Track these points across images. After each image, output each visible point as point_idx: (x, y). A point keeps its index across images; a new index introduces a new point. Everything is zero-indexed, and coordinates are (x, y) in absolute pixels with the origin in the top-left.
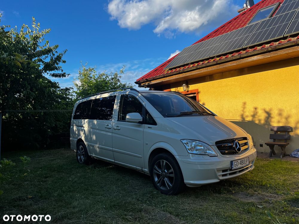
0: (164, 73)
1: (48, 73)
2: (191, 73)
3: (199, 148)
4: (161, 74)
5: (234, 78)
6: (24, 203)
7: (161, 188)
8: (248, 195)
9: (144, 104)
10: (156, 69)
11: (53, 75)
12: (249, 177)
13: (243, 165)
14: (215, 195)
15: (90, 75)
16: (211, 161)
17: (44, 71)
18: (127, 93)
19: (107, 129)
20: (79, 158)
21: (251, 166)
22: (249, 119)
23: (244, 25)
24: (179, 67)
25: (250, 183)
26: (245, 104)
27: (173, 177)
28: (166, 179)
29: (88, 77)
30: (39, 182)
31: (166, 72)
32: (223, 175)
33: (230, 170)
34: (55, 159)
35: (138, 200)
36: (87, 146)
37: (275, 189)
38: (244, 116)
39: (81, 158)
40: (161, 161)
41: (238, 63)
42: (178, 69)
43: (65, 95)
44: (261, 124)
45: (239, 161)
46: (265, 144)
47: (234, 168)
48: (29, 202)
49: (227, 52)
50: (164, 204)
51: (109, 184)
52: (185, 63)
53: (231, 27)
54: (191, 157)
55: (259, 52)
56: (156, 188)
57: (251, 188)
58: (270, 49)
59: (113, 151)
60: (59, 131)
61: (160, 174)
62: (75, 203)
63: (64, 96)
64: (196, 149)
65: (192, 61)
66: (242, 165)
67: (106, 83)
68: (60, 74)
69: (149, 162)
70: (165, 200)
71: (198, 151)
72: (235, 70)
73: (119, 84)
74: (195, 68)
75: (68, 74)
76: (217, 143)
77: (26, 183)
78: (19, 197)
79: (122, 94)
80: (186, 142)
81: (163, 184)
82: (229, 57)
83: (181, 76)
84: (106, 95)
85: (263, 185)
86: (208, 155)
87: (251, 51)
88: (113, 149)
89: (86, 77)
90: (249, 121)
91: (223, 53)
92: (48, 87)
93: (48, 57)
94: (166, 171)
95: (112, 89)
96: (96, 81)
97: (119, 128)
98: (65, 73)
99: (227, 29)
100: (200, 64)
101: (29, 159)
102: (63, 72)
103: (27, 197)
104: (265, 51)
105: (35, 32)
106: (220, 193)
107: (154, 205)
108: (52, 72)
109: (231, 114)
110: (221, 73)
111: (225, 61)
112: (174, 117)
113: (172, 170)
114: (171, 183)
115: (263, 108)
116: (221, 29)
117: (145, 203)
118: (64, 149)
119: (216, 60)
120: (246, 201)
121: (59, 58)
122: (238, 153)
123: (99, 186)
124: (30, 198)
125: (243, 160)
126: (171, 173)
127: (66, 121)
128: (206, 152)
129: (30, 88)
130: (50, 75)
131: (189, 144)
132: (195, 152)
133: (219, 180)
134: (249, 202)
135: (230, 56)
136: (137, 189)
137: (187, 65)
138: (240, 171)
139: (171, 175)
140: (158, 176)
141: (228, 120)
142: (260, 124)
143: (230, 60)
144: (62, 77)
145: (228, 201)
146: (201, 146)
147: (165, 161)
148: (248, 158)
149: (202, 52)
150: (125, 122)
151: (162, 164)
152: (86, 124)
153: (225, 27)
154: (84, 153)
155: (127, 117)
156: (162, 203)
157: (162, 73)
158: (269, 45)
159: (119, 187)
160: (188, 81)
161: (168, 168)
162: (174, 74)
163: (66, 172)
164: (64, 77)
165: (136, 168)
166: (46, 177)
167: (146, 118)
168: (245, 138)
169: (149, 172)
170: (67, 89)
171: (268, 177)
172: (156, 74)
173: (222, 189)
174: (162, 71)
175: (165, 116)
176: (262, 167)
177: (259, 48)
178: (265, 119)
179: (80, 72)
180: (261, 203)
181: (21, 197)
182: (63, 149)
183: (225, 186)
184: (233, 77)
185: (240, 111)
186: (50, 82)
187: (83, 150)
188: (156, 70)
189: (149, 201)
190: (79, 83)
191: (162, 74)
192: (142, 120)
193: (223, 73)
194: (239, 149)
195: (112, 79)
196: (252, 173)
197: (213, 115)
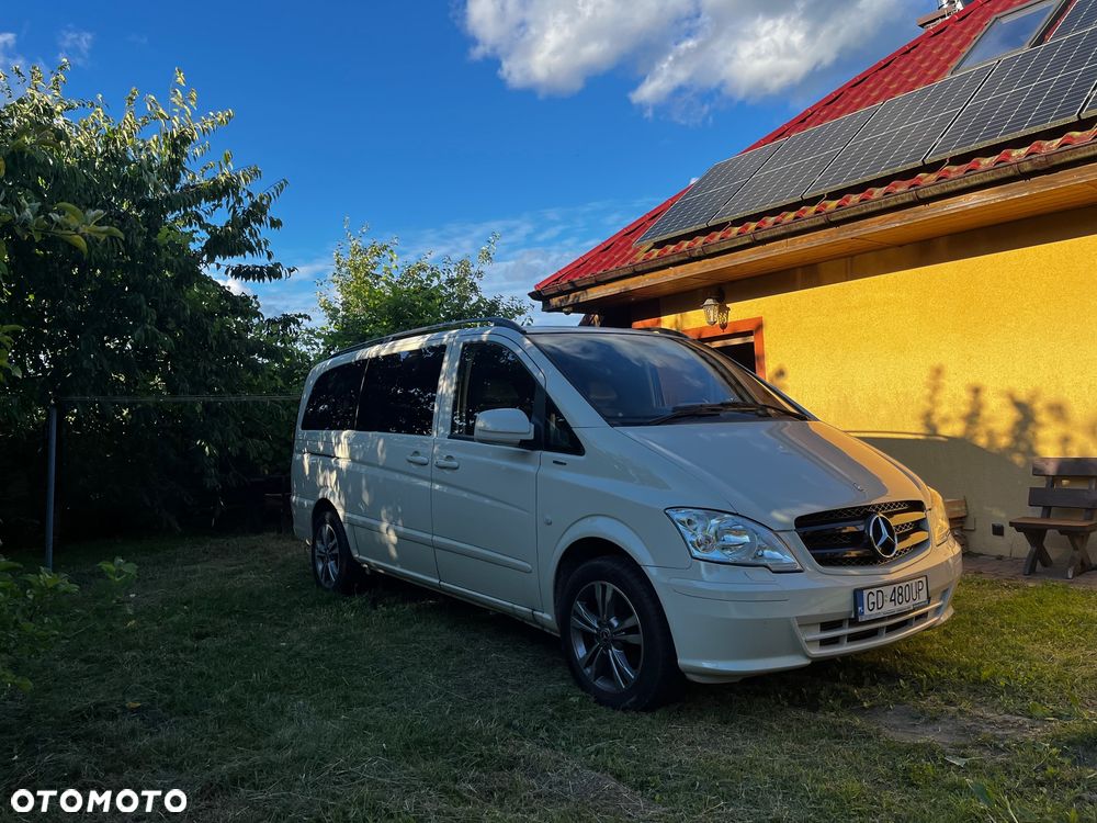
0: (636, 259)
1: (219, 266)
2: (733, 258)
3: (732, 538)
4: (624, 262)
5: (896, 277)
6: (111, 725)
7: (599, 683)
8: (919, 718)
9: (539, 376)
10: (607, 245)
11: (238, 273)
12: (933, 650)
13: (905, 605)
14: (793, 713)
15: (373, 268)
16: (779, 589)
17: (205, 258)
18: (484, 338)
19: (414, 466)
20: (320, 567)
21: (938, 608)
22: (954, 429)
23: (935, 76)
24: (690, 236)
25: (933, 670)
26: (938, 372)
27: (638, 646)
28: (614, 652)
29: (367, 274)
30: (174, 651)
31: (641, 256)
32: (824, 643)
33: (851, 621)
34: (241, 572)
35: (509, 725)
36: (346, 526)
37: (1024, 695)
38: (936, 419)
39: (326, 569)
40: (598, 585)
41: (909, 220)
42: (687, 243)
43: (282, 342)
44: (999, 449)
45: (888, 591)
46: (1011, 524)
47: (867, 614)
48: (127, 724)
49: (867, 179)
50: (600, 742)
51: (414, 665)
52: (711, 223)
53: (890, 83)
54: (703, 571)
55: (988, 179)
56: (581, 682)
57: (938, 690)
58: (1027, 167)
59: (434, 546)
60: (261, 469)
61: (593, 634)
62: (286, 733)
63: (279, 344)
64: (721, 543)
65: (738, 215)
66: (898, 606)
67: (431, 298)
68: (262, 268)
69: (556, 587)
70: (607, 729)
71: (729, 552)
72: (900, 246)
73: (475, 299)
74: (747, 241)
75: (289, 270)
76: (801, 522)
77: (129, 655)
78: (97, 705)
79: (468, 340)
80: (684, 518)
81: (605, 669)
82: (875, 196)
83: (696, 268)
84: (413, 344)
85: (983, 678)
86: (766, 566)
87: (956, 176)
88: (435, 538)
89: (360, 278)
90: (952, 440)
91: (853, 183)
92: (220, 316)
93: (220, 206)
94: (616, 624)
95: (449, 317)
96: (394, 289)
97: (455, 464)
98: (279, 264)
99: (872, 90)
100: (766, 227)
101: (131, 569)
102: (273, 260)
103: (124, 707)
104: (1011, 173)
105: (180, 120)
106: (814, 707)
107: (563, 744)
108: (235, 261)
109: (883, 412)
110: (845, 257)
111: (858, 213)
112: (648, 424)
113: (635, 619)
114: (633, 666)
115: (1005, 388)
116: (852, 93)
117: (534, 736)
118: (275, 534)
119: (827, 210)
120: (907, 739)
121: (257, 212)
122: (883, 559)
123: (378, 672)
124: (133, 710)
125: (903, 585)
126: (633, 630)
127: (283, 436)
128: (762, 556)
129: (155, 318)
130: (226, 273)
131: (699, 525)
132: (716, 555)
133: (808, 657)
134: (916, 745)
135: (878, 192)
136: (513, 687)
137: (718, 227)
138: (891, 629)
139: (633, 639)
140: (589, 640)
141: (852, 434)
142: (994, 450)
143: (878, 208)
144: (267, 279)
145: (840, 737)
146: (739, 533)
147: (611, 587)
148: (924, 579)
149: (774, 181)
150: (472, 440)
151: (599, 596)
152: (343, 446)
153: (867, 83)
154: (336, 551)
155: (480, 424)
156: (595, 738)
157: (627, 259)
158: (1023, 151)
159: (448, 677)
160: (724, 290)
161: (623, 613)
162: (672, 261)
163: (270, 618)
164: (275, 278)
165: (513, 608)
166: (199, 637)
167: (547, 425)
168: (917, 506)
169: (555, 627)
170: (287, 321)
171: (1007, 652)
172: (606, 262)
173: (822, 693)
174: (629, 253)
175: (613, 421)
176: (990, 612)
177: (986, 162)
178: (1013, 431)
179: (337, 255)
180: (965, 747)
181: (105, 704)
182: (272, 535)
183: (838, 680)
184: (893, 274)
185: (918, 402)
186: (227, 295)
187: (335, 540)
188: (606, 249)
189: (547, 731)
190: (337, 297)
191: (627, 264)
192: (531, 436)
193: (852, 256)
194: (888, 547)
195: (451, 282)
196: (947, 634)
197: (802, 416)
